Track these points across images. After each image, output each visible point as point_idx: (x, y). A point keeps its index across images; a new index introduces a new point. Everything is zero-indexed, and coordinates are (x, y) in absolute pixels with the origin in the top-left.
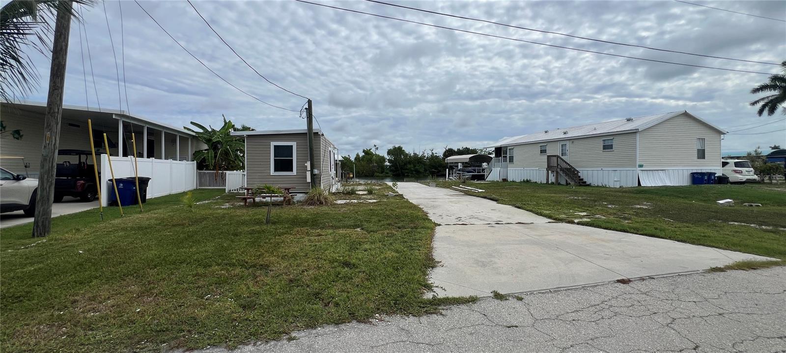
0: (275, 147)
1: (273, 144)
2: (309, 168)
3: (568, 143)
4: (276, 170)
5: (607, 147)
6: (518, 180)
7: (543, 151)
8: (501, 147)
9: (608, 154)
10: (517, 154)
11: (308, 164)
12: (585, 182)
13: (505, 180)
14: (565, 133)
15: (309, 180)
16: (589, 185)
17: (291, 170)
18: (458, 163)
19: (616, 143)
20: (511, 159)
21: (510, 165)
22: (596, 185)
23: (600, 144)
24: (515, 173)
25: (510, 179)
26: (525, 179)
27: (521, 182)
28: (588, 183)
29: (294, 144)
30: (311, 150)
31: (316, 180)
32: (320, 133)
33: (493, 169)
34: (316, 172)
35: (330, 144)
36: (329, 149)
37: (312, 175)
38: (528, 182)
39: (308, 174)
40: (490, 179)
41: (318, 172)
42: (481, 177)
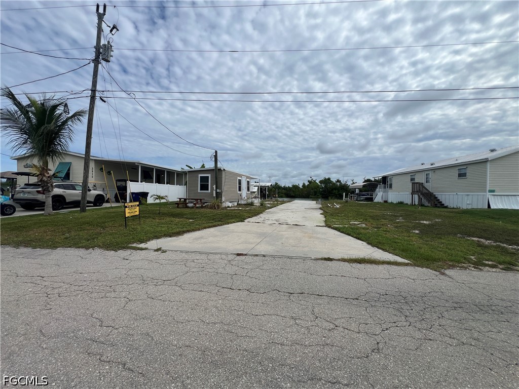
0: (201, 177)
1: (200, 175)
2: (215, 189)
3: (430, 173)
4: (201, 190)
5: (462, 175)
6: (395, 202)
7: (412, 179)
8: (386, 177)
9: (462, 181)
10: (395, 182)
11: (214, 186)
12: (443, 205)
13: (386, 202)
14: (432, 165)
15: (215, 195)
16: (446, 207)
17: (208, 190)
18: (356, 189)
19: (469, 171)
20: (391, 187)
21: (390, 190)
22: (452, 207)
23: (455, 172)
24: (393, 196)
25: (390, 201)
26: (400, 201)
27: (397, 203)
28: (446, 205)
29: (209, 175)
30: (216, 178)
31: (219, 195)
32: (222, 169)
33: (378, 193)
34: (218, 191)
35: (241, 176)
36: (239, 178)
37: (217, 193)
38: (401, 203)
39: (214, 192)
40: (376, 200)
41: (220, 191)
42: (371, 199)
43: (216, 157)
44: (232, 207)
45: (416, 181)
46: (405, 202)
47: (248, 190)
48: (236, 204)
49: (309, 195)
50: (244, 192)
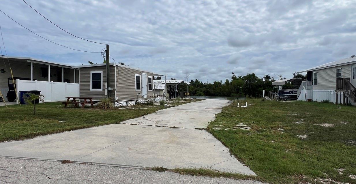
0: (93, 74)
1: (92, 72)
2: (106, 87)
4: (93, 88)
6: (320, 101)
7: (339, 74)
8: (311, 71)
10: (320, 77)
11: (106, 84)
13: (310, 100)
15: (106, 94)
17: (100, 88)
18: (279, 85)
20: (315, 83)
21: (314, 87)
24: (318, 94)
25: (314, 99)
26: (325, 100)
27: (322, 102)
29: (101, 72)
30: (108, 75)
31: (111, 94)
32: (114, 65)
33: (302, 91)
34: (110, 89)
35: (140, 72)
36: (137, 75)
37: (108, 91)
38: (326, 102)
39: (106, 90)
40: (299, 99)
41: (112, 89)
42: (294, 98)
43: (107, 52)
44: (128, 106)
45: (343, 76)
46: (331, 101)
47: (150, 87)
48: (133, 103)
49: (231, 93)
50: (144, 91)
